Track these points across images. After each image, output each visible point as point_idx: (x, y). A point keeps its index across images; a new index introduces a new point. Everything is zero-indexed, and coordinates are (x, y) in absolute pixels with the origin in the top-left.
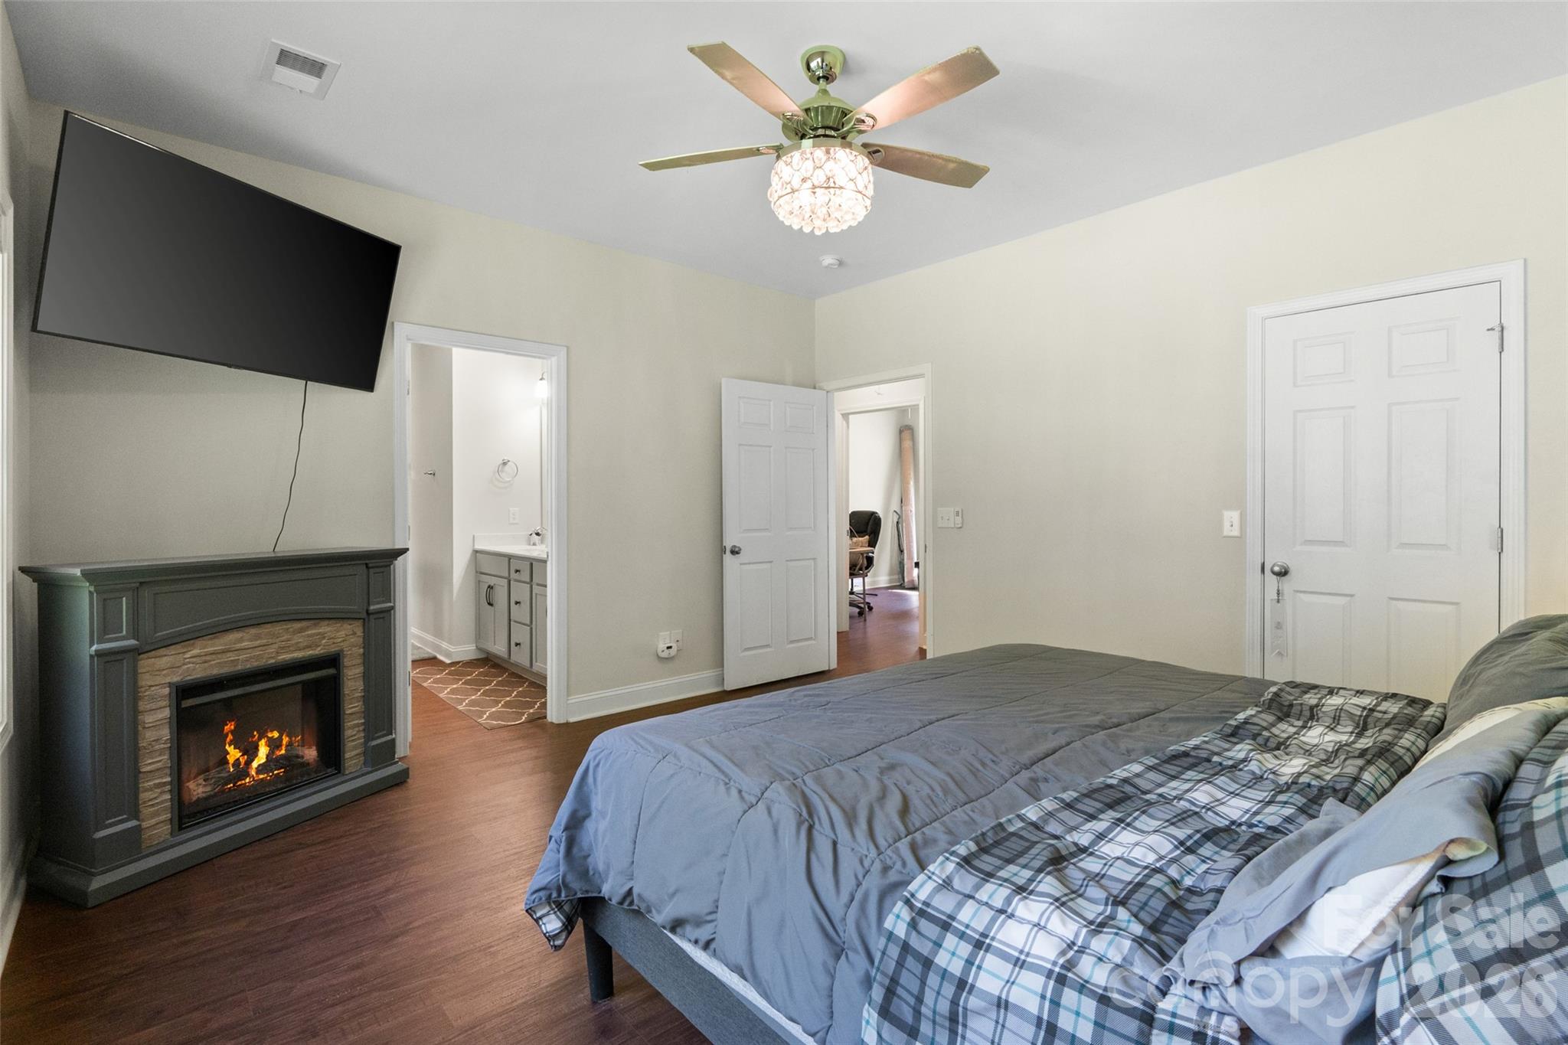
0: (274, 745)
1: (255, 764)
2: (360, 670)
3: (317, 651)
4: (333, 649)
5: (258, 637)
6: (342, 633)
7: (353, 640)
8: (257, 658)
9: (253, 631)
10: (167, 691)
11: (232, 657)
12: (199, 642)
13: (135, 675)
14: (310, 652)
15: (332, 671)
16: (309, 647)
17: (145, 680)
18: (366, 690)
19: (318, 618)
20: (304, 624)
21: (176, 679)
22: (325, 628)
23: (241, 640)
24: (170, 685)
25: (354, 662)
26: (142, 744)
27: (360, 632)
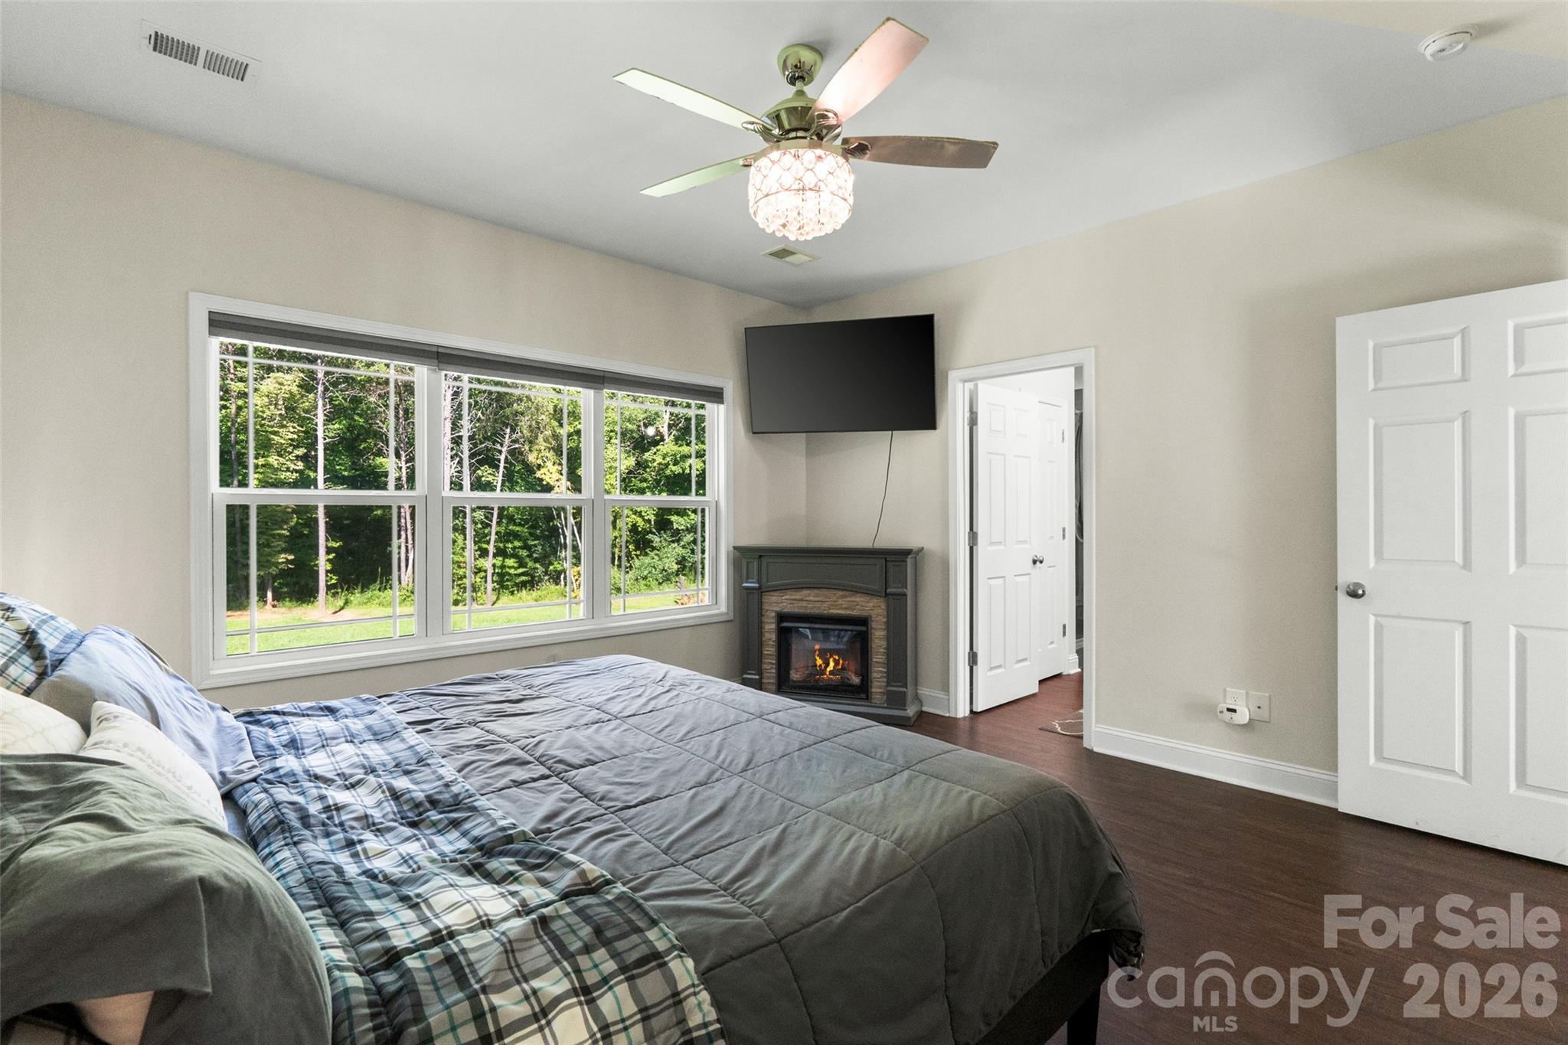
0: (836, 663)
1: (828, 669)
2: (883, 633)
3: (855, 613)
4: (865, 614)
5: (818, 596)
6: (871, 604)
7: (879, 611)
8: (819, 608)
9: (816, 591)
10: (774, 614)
11: (804, 604)
12: (789, 592)
13: (761, 604)
14: (849, 612)
15: (864, 629)
16: (846, 608)
17: (766, 607)
18: (888, 648)
19: (856, 591)
20: (847, 593)
21: (778, 609)
22: (859, 599)
23: (809, 595)
24: (776, 612)
25: (880, 627)
26: (764, 639)
27: (883, 606)
